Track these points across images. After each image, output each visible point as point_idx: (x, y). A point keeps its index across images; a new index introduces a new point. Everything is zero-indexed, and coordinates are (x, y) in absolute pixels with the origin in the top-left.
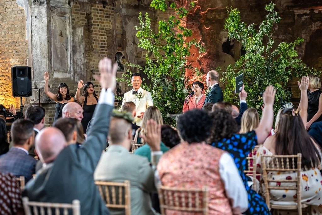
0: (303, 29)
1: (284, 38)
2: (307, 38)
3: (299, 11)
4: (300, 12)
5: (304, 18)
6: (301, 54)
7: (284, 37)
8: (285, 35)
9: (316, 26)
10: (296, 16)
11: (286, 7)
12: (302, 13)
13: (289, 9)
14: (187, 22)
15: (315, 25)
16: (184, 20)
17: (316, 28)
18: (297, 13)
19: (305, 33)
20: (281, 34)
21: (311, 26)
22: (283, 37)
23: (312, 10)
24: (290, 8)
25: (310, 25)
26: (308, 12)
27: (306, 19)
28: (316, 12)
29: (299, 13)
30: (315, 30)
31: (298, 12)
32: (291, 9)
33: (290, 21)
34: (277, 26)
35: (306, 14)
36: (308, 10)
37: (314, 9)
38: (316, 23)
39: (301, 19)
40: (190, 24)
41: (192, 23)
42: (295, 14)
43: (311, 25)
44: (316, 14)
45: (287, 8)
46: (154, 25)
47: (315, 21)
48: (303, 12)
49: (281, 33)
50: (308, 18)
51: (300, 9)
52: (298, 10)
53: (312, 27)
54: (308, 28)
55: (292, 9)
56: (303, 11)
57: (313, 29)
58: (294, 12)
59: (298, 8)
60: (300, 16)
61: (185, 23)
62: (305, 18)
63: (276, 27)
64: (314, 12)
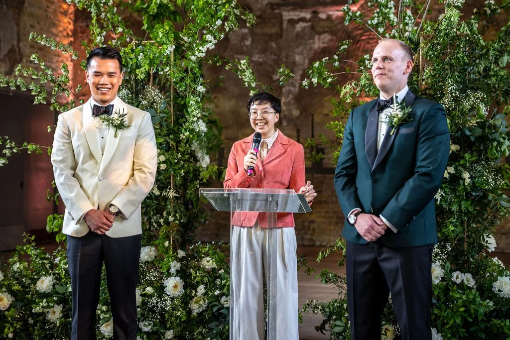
0: (297, 46)
1: (261, 60)
2: (304, 62)
3: (291, 13)
4: (293, 15)
5: (299, 26)
6: (292, 89)
7: (263, 58)
8: (263, 55)
9: (321, 41)
10: (285, 23)
11: (267, 4)
12: (296, 18)
13: (273, 9)
14: (75, 22)
15: (319, 39)
16: (70, 18)
17: (322, 45)
18: (288, 18)
19: (301, 53)
20: (257, 53)
21: (311, 41)
22: (259, 58)
23: (315, 13)
24: (275, 7)
25: (310, 39)
26: (308, 16)
27: (304, 28)
28: (323, 16)
29: (291, 17)
30: (319, 47)
31: (289, 15)
32: (276, 9)
33: (274, 30)
34: (250, 39)
35: (303, 20)
36: (307, 12)
37: (318, 11)
38: (322, 36)
39: (294, 28)
40: (81, 27)
41: (85, 24)
42: (284, 18)
43: (313, 38)
44: (321, 20)
45: (269, 6)
46: (19, 14)
47: (320, 33)
48: (299, 15)
49: (256, 51)
50: (308, 26)
51: (293, 10)
52: (289, 11)
53: (314, 43)
54: (306, 44)
55: (279, 9)
56: (298, 13)
57: (316, 46)
58: (281, 16)
59: (290, 8)
60: (292, 22)
61: (72, 23)
62: (301, 27)
63: (248, 40)
64: (319, 18)
